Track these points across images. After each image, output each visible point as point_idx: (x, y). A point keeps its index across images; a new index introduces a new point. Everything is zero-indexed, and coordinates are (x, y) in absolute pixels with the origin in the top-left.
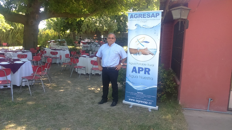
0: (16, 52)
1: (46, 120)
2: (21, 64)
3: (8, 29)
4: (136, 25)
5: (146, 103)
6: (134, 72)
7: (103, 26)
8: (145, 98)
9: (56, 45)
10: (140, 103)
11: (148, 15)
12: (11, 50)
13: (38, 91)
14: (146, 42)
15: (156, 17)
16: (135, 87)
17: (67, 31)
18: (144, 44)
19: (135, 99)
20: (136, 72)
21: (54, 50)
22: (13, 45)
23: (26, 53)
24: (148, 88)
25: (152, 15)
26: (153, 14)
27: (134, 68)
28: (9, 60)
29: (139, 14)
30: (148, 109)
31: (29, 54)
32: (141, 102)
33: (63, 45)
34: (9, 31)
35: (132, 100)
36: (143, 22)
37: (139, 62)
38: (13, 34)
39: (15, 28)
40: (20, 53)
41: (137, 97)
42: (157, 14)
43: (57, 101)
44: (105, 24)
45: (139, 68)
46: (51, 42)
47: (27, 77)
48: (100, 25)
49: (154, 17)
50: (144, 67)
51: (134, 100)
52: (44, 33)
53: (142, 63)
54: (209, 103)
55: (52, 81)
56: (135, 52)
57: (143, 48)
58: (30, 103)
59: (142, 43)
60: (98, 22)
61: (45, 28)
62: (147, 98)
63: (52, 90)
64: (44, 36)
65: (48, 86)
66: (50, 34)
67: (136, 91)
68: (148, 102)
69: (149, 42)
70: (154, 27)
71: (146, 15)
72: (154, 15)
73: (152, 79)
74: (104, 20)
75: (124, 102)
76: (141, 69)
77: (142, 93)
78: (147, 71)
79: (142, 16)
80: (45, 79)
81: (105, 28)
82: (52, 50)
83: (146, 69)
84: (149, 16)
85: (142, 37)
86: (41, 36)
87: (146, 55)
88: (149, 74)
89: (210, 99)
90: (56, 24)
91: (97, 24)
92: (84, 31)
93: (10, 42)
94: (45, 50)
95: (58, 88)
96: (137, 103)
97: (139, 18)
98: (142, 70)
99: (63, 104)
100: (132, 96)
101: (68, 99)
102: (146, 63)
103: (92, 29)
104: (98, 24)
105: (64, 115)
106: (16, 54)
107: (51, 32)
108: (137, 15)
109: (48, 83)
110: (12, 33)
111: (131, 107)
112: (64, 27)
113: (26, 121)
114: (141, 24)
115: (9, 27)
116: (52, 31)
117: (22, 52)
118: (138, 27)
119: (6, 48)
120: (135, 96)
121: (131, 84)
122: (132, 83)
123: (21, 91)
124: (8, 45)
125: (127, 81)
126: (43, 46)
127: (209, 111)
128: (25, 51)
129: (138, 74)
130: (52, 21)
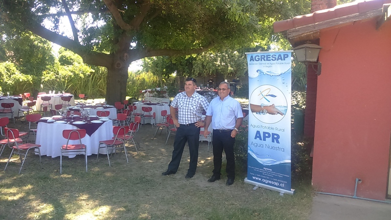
0: (95, 107)
1: (123, 195)
2: (100, 125)
3: (87, 74)
4: (257, 71)
5: (276, 184)
6: (258, 139)
7: (227, 64)
8: (275, 177)
9: (153, 97)
10: (268, 184)
11: (273, 57)
12: (90, 104)
13: (119, 161)
14: (272, 96)
15: (284, 60)
16: (261, 161)
17: (172, 74)
18: (269, 98)
19: (262, 178)
20: (261, 139)
21: (148, 104)
22: (93, 97)
23: (108, 110)
24: (278, 163)
25: (278, 57)
26: (280, 55)
27: (258, 132)
28: (86, 118)
29: (261, 56)
30: (279, 193)
31: (113, 111)
32: (270, 182)
33: (163, 97)
34: (89, 76)
35: (257, 178)
36: (266, 66)
37: (264, 125)
38: (94, 80)
39: (97, 71)
40: (101, 109)
41: (264, 175)
42: (286, 56)
43: (142, 175)
44: (230, 62)
45: (264, 133)
46: (146, 92)
47: (106, 142)
48: (222, 64)
49: (282, 60)
50: (271, 132)
51: (260, 179)
52: (137, 78)
53: (267, 125)
54: (356, 186)
55: (140, 149)
56: (258, 109)
57: (270, 104)
58: (108, 174)
59: (266, 97)
60: (219, 59)
61: (139, 71)
62: (278, 178)
63: (138, 160)
64: (139, 82)
65: (133, 154)
66: (147, 80)
67: (261, 166)
68: (280, 183)
69: (276, 96)
70: (281, 74)
71: (271, 57)
72: (281, 57)
73: (283, 150)
74: (228, 56)
75: (246, 180)
76: (267, 135)
77: (271, 170)
78: (275, 138)
79: (265, 59)
80: (131, 146)
81: (229, 68)
82: (145, 104)
83: (273, 134)
84: (274, 59)
85: (266, 89)
86: (134, 82)
87: (272, 114)
88: (278, 142)
89: (357, 179)
90: (156, 64)
91: (217, 61)
92: (197, 74)
93: (89, 92)
94: (135, 104)
95: (146, 157)
96: (264, 183)
97: (261, 60)
98: (269, 137)
99: (149, 178)
100: (257, 173)
101: (156, 172)
102: (274, 126)
103: (209, 71)
104: (218, 63)
105: (147, 191)
106: (95, 111)
107: (148, 77)
108: (259, 56)
109: (135, 151)
110: (92, 79)
111: (255, 188)
112: (167, 68)
113: (99, 195)
114: (265, 70)
115: (89, 70)
116: (150, 74)
117: (103, 107)
118: (260, 73)
119: (83, 101)
120: (261, 174)
121: (254, 156)
122: (256, 154)
123: (98, 160)
124: (86, 98)
125: (249, 152)
126: (135, 99)
127: (356, 197)
128: (108, 106)
129: (263, 142)
130: (149, 61)
